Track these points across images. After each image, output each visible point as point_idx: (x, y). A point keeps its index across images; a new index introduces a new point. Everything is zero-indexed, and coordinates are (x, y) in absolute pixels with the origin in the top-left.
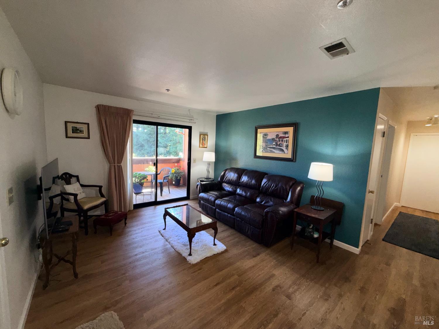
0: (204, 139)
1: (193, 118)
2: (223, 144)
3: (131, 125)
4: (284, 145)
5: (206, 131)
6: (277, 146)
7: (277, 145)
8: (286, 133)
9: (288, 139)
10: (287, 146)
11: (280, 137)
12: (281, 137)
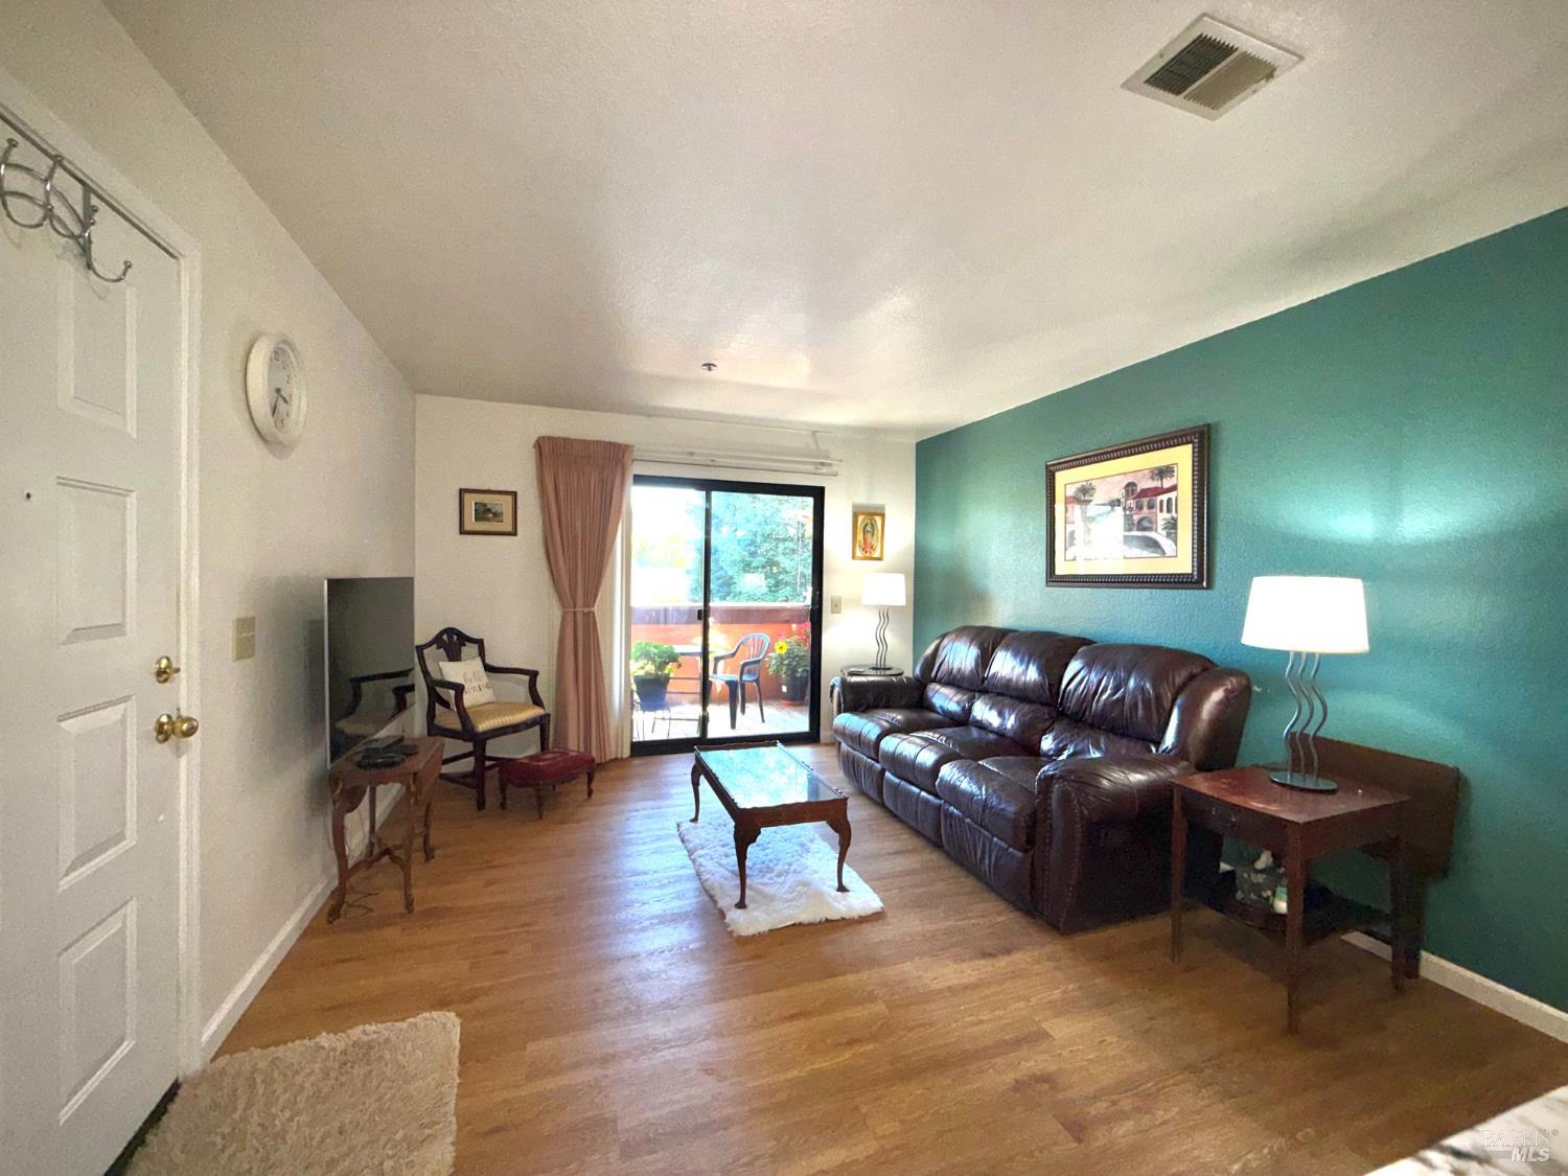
0: (868, 528)
1: (827, 457)
2: (940, 542)
3: (626, 490)
4: (1161, 523)
5: (877, 500)
6: (1130, 530)
7: (1133, 524)
8: (1164, 472)
9: (1172, 495)
10: (1172, 526)
11: (1143, 490)
12: (1145, 493)
